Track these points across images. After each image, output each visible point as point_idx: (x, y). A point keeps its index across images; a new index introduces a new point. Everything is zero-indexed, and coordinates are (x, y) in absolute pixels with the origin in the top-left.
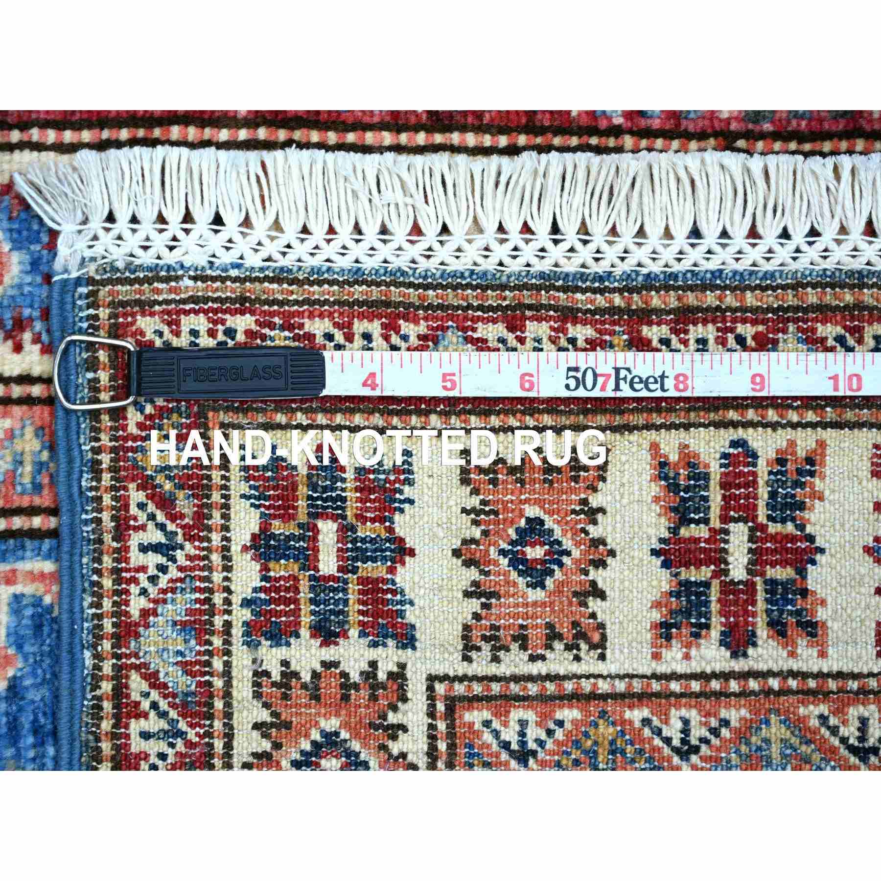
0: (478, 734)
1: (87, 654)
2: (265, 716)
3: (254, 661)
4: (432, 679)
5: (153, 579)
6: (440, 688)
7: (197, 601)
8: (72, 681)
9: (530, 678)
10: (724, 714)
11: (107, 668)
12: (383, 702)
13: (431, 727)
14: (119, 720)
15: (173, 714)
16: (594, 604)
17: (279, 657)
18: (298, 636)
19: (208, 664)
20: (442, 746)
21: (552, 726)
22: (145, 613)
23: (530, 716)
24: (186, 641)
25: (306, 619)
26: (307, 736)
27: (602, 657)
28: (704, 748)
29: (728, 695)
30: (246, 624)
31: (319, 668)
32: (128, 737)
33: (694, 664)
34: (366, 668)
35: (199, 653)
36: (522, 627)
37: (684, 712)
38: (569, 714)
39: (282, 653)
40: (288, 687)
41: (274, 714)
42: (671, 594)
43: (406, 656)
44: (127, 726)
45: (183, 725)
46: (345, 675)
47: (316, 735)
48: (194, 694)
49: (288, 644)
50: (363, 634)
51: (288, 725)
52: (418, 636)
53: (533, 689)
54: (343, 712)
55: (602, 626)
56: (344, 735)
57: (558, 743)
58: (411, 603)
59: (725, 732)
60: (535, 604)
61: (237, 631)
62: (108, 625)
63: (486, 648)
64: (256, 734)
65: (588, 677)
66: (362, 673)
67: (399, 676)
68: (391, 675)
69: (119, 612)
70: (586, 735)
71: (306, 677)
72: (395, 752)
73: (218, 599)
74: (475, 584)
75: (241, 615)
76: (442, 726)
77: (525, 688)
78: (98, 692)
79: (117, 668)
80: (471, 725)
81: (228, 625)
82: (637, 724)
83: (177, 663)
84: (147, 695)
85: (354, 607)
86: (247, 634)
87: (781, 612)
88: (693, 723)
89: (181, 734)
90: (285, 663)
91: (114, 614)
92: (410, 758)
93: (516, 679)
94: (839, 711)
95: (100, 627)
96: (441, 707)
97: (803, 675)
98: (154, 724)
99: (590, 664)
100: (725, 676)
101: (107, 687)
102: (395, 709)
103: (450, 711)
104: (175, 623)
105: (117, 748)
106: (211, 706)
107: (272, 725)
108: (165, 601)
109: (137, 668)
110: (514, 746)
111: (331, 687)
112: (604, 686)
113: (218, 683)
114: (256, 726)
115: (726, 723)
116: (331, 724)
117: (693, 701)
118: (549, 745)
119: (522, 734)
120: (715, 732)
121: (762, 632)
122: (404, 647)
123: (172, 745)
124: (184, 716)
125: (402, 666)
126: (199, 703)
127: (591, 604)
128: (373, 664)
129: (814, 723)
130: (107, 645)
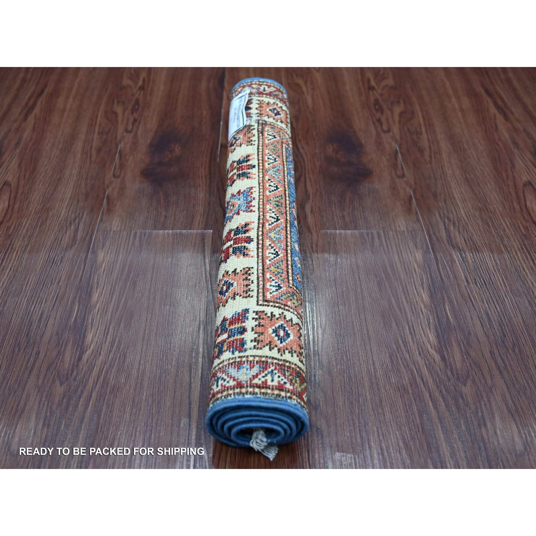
0: (274, 296)
1: (246, 396)
2: (267, 348)
3: (251, 349)
4: (258, 304)
5: (225, 380)
6: (261, 303)
7: (232, 367)
8: (255, 401)
9: (258, 283)
10: (268, 245)
11: (250, 390)
12: (264, 316)
13: (272, 306)
14: (268, 387)
15: (266, 372)
16: (238, 271)
17: (250, 342)
18: (243, 338)
19: (251, 362)
20: (277, 305)
21: (271, 279)
22: (234, 380)
23: (269, 284)
24: (243, 368)
25: (239, 337)
26: (274, 338)
27: (252, 268)
28: (277, 250)
29: (263, 243)
30: (239, 352)
31: (254, 332)
32: (273, 386)
33: (254, 250)
34: (254, 320)
35: (247, 364)
36: (244, 285)
37: (267, 253)
38: (268, 275)
39: (248, 342)
40: (259, 341)
41: (267, 345)
42: (235, 255)
43: (251, 311)
44: (270, 386)
45: (270, 370)
46: (256, 326)
47: (274, 335)
48: (260, 365)
49: (246, 341)
50: (244, 322)
51: (270, 342)
52: (245, 308)
53: (261, 283)
54: (267, 326)
55: (244, 269)
56: (274, 328)
57: (276, 279)
58: (236, 312)
59: (272, 245)
60: (237, 284)
61: (242, 354)
62: (237, 390)
63: (249, 293)
64: (272, 351)
65: (258, 271)
66: (256, 321)
67: (257, 313)
68: (256, 314)
69: (233, 388)
70: (274, 273)
71: (256, 335)
72: (279, 316)
73: (231, 361)
74: (232, 298)
75: (237, 354)
76: (271, 304)
77: (261, 285)
78: (259, 393)
79: (251, 387)
80: (271, 297)
81: (239, 357)
82: (271, 262)
83: (250, 370)
84: (260, 379)
85: (237, 326)
86: (242, 352)
87: (242, 231)
88: (270, 252)
89: (272, 371)
90: (252, 341)
91: (234, 389)
92: (280, 313)
93: (258, 286)
94: (268, 221)
95: (237, 393)
96: (266, 303)
97: (259, 227)
98: (269, 378)
99: (254, 271)
100: (258, 244)
101: (257, 390)
102: (266, 314)
103: (266, 301)
104: (238, 371)
105: (276, 389)
106: (263, 362)
107: (270, 346)
108: (231, 375)
109: (251, 381)
110: (277, 288)
111: (260, 329)
112: (261, 268)
113: (257, 359)
114: (270, 350)
115: (270, 245)
116: (270, 331)
117: (264, 251)
118: (277, 281)
119: (274, 286)
120: (272, 247)
121: (247, 235)
122: (248, 311)
123: (276, 374)
124: (266, 369)
125: (254, 312)
126: (263, 364)
127: (238, 272)
128: (253, 319)
129: (270, 227)
130: (244, 390)
